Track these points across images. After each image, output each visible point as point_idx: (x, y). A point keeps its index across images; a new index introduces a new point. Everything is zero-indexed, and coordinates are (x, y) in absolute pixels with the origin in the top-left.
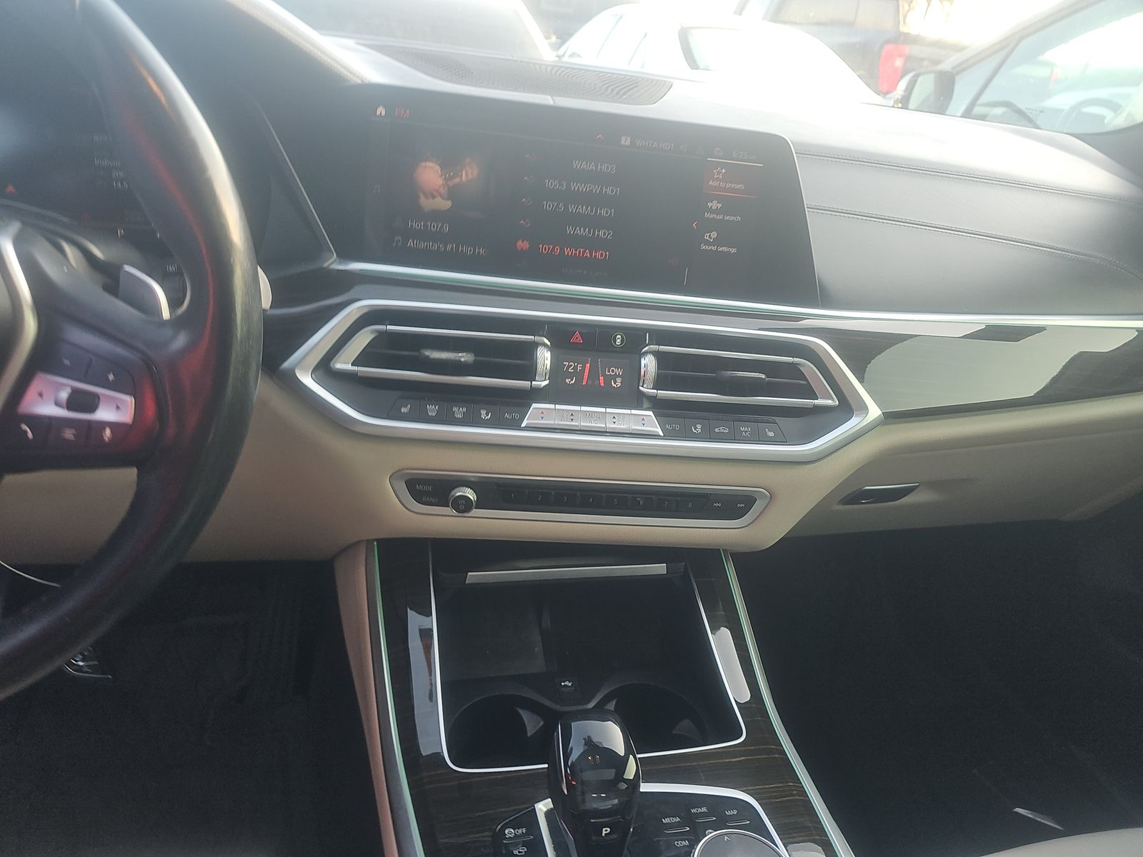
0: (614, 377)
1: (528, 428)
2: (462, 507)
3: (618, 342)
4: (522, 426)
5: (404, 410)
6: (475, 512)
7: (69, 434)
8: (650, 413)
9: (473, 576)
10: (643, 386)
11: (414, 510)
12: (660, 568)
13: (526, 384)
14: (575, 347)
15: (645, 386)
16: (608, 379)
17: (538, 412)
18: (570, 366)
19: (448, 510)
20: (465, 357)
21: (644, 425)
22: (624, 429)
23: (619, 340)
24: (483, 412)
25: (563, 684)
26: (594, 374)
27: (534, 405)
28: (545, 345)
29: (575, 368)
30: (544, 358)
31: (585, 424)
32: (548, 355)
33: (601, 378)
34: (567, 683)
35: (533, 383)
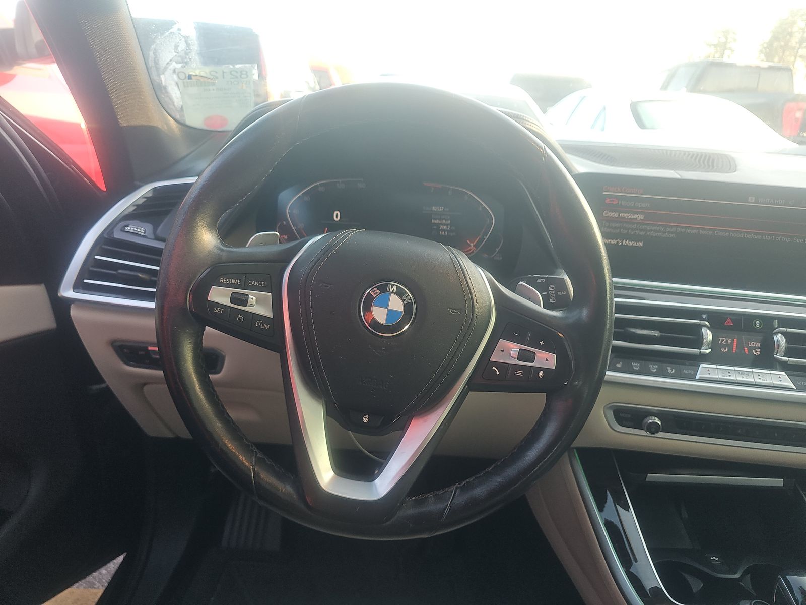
0: (755, 348)
1: (701, 380)
2: (653, 430)
3: (758, 325)
4: (696, 378)
5: (619, 365)
6: (661, 434)
7: (519, 373)
8: (783, 373)
9: (652, 477)
10: (776, 355)
11: (617, 430)
12: (779, 482)
13: (697, 351)
14: (729, 328)
15: (778, 355)
16: (750, 349)
17: (705, 370)
18: (722, 340)
19: (643, 432)
20: (656, 333)
21: (781, 381)
22: (767, 383)
23: (758, 324)
24: (669, 369)
25: (712, 558)
26: (740, 346)
27: (702, 365)
28: (706, 326)
29: (727, 341)
30: (708, 335)
31: (740, 378)
32: (709, 333)
33: (746, 349)
34: (714, 558)
35: (701, 350)
